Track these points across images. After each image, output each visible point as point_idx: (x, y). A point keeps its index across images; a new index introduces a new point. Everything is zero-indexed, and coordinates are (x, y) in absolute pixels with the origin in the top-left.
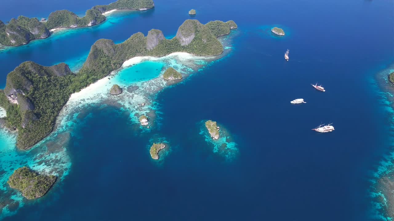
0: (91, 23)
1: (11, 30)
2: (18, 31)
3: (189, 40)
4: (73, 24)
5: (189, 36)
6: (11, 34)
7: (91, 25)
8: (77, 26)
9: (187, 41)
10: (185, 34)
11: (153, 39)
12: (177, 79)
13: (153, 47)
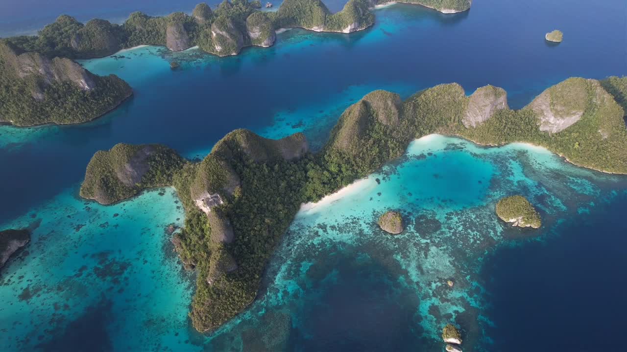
0: (349, 27)
2: (229, 31)
3: (563, 124)
4: (318, 26)
5: (568, 115)
6: (217, 34)
7: (348, 32)
8: (324, 29)
9: (559, 125)
10: (559, 108)
11: (485, 106)
12: (528, 226)
13: (477, 123)
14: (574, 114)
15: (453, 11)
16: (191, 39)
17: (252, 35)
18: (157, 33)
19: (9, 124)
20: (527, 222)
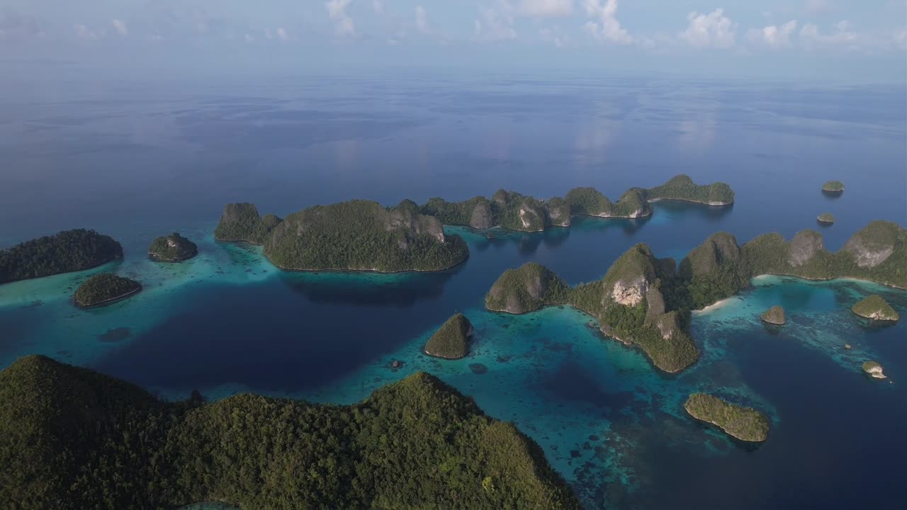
0: (636, 212)
1: (530, 207)
2: (537, 209)
3: (879, 258)
4: (606, 212)
5: (881, 249)
6: (527, 212)
7: (635, 217)
8: (611, 215)
9: (875, 258)
10: (872, 244)
11: (808, 245)
12: (888, 319)
13: (804, 261)
14: (887, 248)
15: (721, 204)
16: (495, 218)
17: (552, 216)
18: (459, 214)
19: (373, 271)
20: (886, 316)
